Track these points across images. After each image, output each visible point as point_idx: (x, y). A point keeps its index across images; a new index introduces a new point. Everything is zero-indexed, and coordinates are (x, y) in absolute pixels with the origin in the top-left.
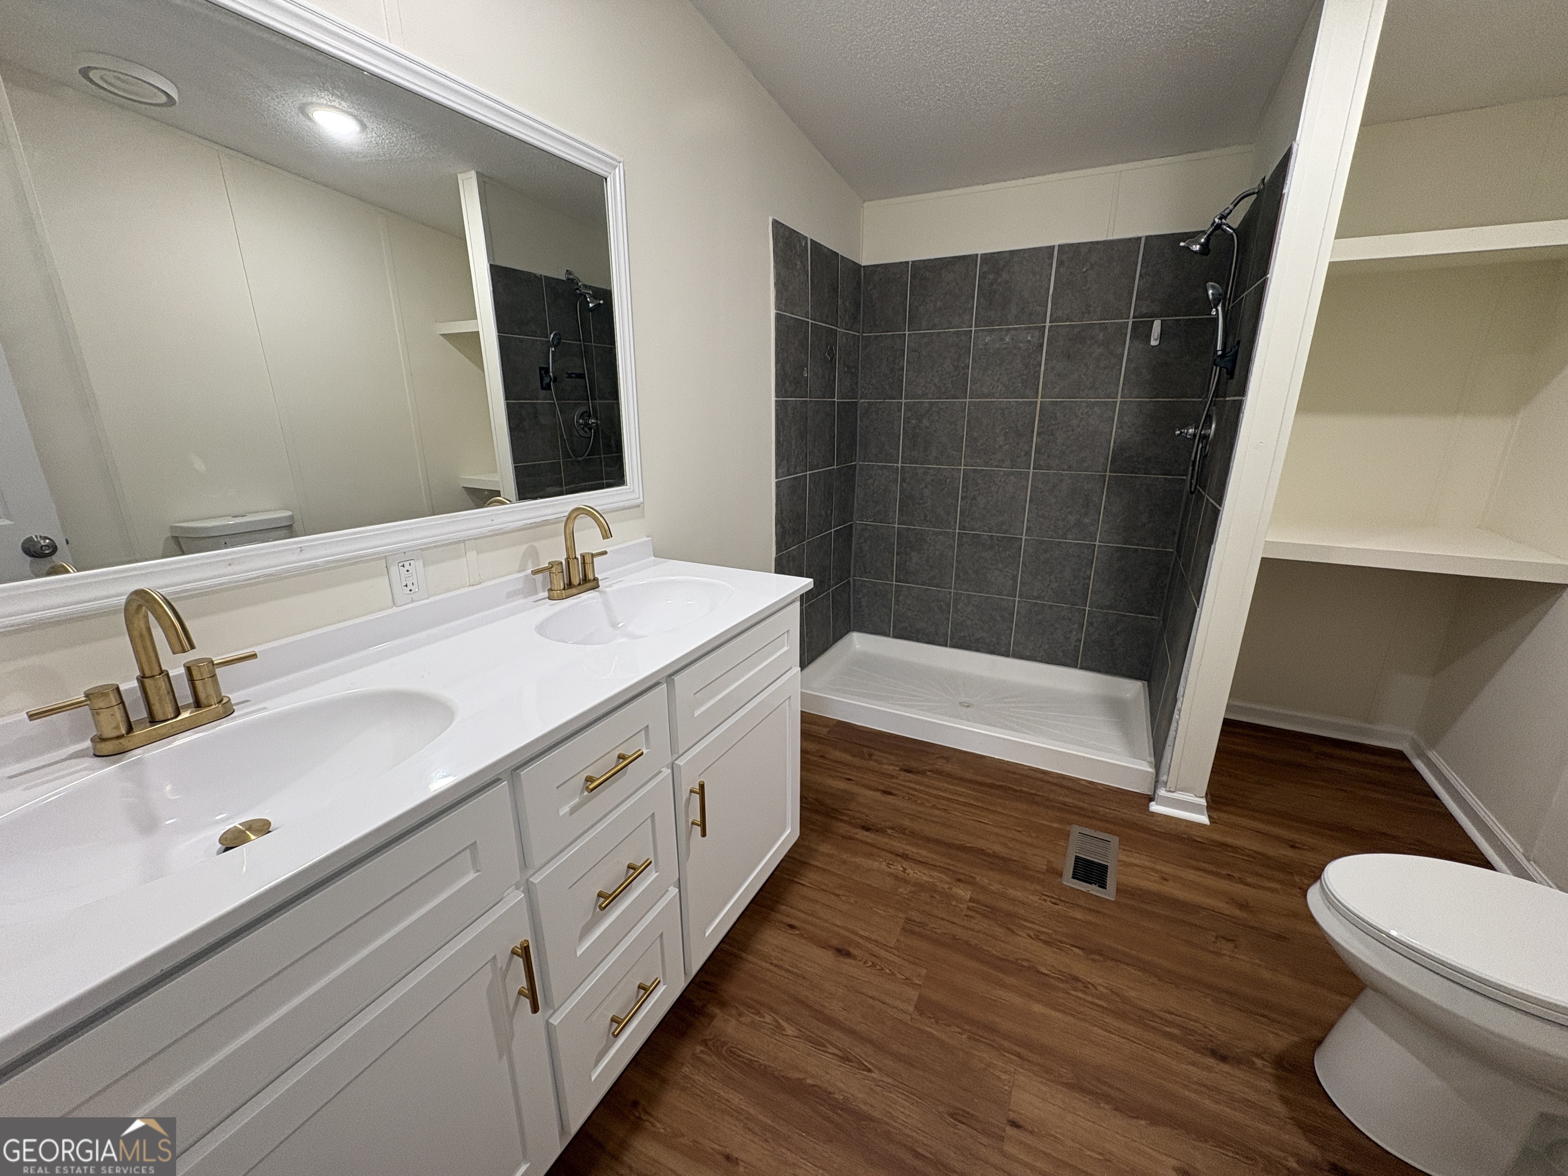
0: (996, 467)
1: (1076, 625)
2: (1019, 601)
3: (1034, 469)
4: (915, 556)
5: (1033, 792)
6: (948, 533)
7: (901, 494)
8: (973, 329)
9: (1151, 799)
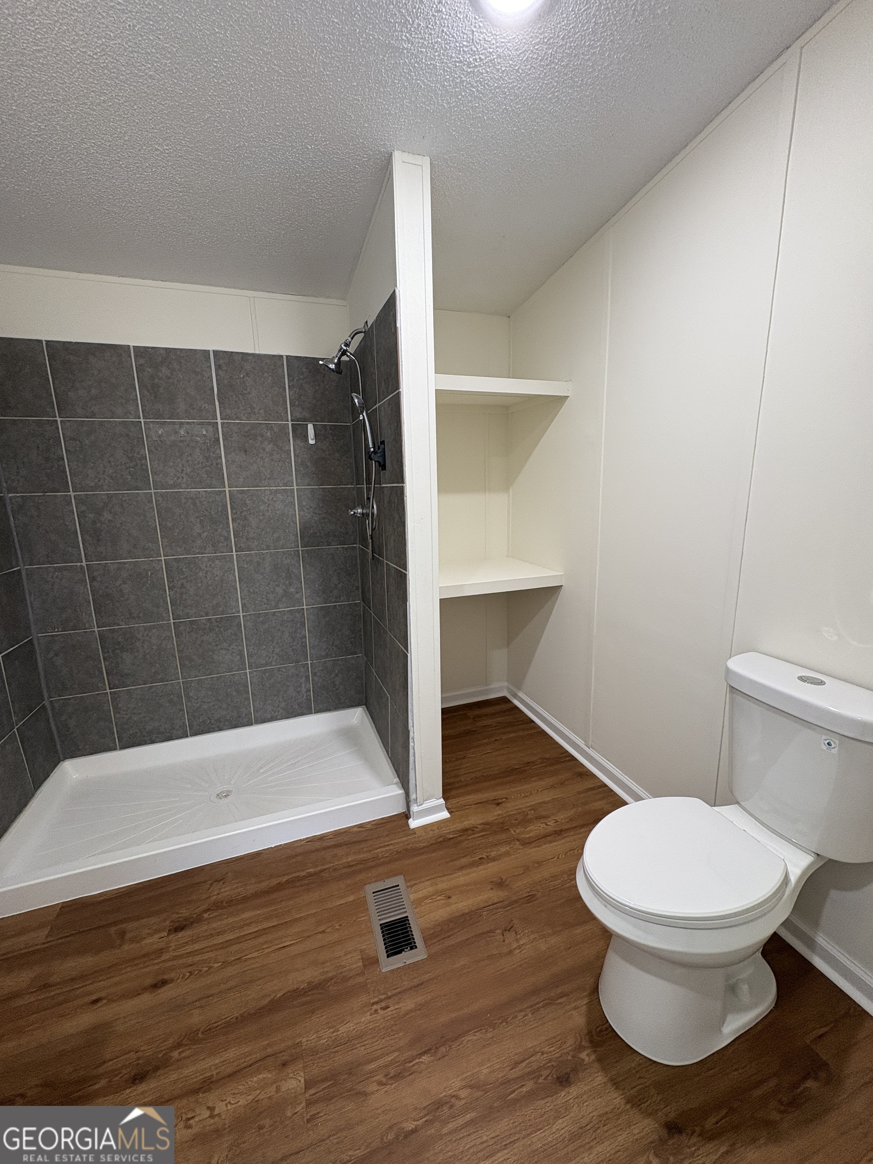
0: (199, 553)
1: (304, 679)
2: (250, 672)
3: (236, 552)
4: (127, 658)
5: (319, 868)
6: (161, 626)
7: (93, 595)
8: (142, 420)
9: (406, 816)
